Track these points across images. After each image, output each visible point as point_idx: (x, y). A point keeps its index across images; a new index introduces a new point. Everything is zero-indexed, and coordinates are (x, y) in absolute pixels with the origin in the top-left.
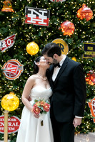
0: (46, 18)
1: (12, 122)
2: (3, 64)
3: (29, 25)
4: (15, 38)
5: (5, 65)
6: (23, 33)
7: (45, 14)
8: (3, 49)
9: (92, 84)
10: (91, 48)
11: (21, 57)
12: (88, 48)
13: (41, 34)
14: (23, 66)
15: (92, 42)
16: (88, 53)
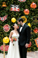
0: (18, 8)
1: (7, 47)
4: (7, 16)
7: (18, 7)
8: (3, 20)
9: (36, 33)
10: (36, 19)
11: (10, 23)
13: (17, 15)
15: (36, 17)
16: (35, 21)
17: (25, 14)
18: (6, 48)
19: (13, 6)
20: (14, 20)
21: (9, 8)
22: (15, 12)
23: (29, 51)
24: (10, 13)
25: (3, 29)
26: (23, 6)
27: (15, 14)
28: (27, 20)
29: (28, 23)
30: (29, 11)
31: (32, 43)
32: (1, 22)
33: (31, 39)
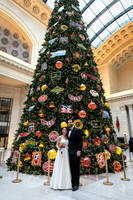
2: (49, 134)
3: (62, 113)
6: (60, 118)
8: (49, 126)
9: (98, 145)
11: (58, 129)
12: (95, 124)
16: (95, 127)
17: (79, 117)
19: (64, 106)
20: (64, 124)
21: (58, 109)
23: (87, 174)
25: (48, 137)
26: (76, 106)
27: (66, 117)
29: (85, 129)
30: (85, 113)
31: (92, 161)
32: (47, 128)
33: (91, 154)
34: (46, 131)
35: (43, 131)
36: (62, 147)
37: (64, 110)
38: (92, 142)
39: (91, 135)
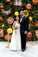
0: (21, 3)
2: (7, 19)
3: (15, 6)
4: (11, 10)
5: (8, 19)
7: (21, 2)
9: (37, 25)
10: (37, 13)
11: (13, 16)
12: (36, 13)
13: (19, 9)
14: (13, 19)
16: (36, 15)
17: (27, 8)
18: (10, 37)
19: (17, 1)
20: (17, 13)
21: (13, 3)
22: (18, 6)
23: (30, 41)
24: (14, 7)
25: (7, 21)
26: (25, 1)
27: (18, 8)
28: (29, 14)
29: (30, 16)
30: (31, 6)
31: (33, 34)
32: (6, 15)
33: (32, 31)
34: (5, 17)
35: (4, 17)
36: (16, 29)
37: (16, 3)
38: (34, 24)
39: (33, 20)
